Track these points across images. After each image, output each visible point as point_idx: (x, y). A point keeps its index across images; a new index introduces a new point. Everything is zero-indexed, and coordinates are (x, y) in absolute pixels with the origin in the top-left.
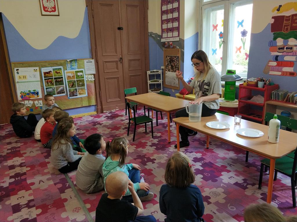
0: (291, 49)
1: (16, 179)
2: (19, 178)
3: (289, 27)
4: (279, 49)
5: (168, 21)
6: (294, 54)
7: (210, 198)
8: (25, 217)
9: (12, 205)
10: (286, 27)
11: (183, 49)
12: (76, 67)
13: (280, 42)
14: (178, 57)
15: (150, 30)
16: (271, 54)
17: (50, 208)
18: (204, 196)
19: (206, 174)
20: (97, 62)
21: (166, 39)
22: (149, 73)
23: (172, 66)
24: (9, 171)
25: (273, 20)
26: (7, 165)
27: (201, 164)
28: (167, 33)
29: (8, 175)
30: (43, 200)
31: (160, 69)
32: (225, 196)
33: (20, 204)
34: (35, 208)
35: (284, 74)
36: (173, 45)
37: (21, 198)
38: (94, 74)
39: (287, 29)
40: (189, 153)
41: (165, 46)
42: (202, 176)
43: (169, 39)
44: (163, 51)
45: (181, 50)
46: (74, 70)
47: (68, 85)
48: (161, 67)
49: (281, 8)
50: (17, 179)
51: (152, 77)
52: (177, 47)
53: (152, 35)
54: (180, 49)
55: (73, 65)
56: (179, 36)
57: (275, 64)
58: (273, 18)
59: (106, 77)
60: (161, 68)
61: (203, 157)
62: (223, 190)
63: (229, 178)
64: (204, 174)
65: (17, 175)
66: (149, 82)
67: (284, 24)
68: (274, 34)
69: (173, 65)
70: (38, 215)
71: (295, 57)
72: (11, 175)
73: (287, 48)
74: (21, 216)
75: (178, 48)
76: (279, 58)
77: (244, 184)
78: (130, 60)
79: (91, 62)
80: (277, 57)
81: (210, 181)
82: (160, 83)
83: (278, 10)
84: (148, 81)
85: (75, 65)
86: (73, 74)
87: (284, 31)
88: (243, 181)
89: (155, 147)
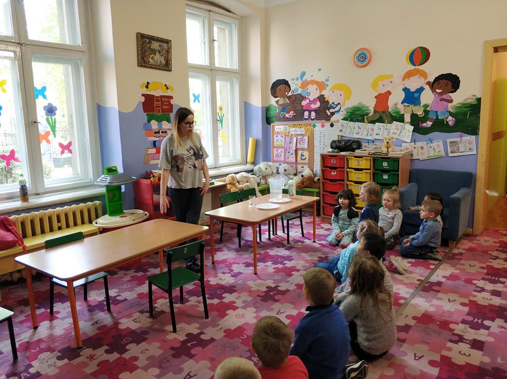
0: (165, 133)
3: (160, 109)
4: (155, 133)
8: (472, 331)
9: (481, 353)
10: (157, 108)
13: (154, 125)
16: (148, 139)
25: (144, 98)
30: (439, 334)
33: (470, 346)
34: (455, 332)
37: (465, 354)
39: (159, 111)
49: (149, 86)
57: (154, 151)
58: (143, 95)
67: (155, 105)
68: (147, 115)
70: (458, 324)
73: (162, 132)
74: (475, 334)
80: (154, 143)
83: (147, 87)
87: (156, 113)
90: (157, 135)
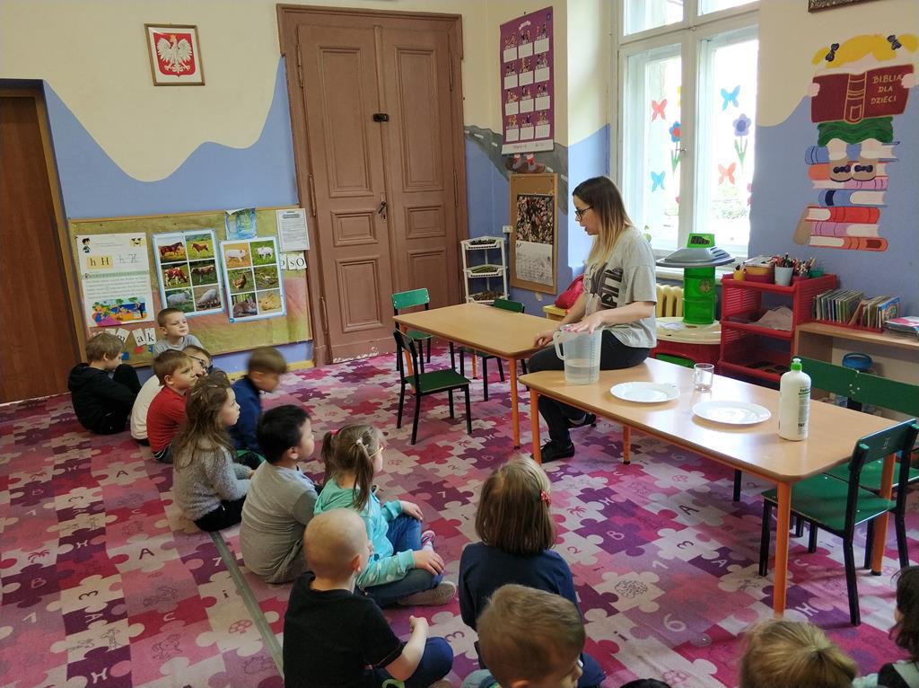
0: (868, 171)
1: (76, 546)
2: (85, 544)
3: (862, 108)
4: (837, 170)
5: (520, 92)
6: (879, 187)
7: (615, 598)
8: (99, 644)
9: (65, 612)
10: (852, 108)
11: (566, 173)
12: (253, 230)
13: (837, 150)
14: (551, 198)
15: (468, 122)
16: (813, 185)
17: (166, 622)
18: (601, 594)
19: (613, 534)
20: (313, 216)
21: (515, 147)
22: (466, 245)
23: (533, 224)
24: (57, 524)
25: (817, 87)
26: (54, 508)
27: (602, 507)
28: (520, 127)
29: (56, 534)
30: (147, 600)
31: (500, 234)
32: (659, 593)
33: (86, 611)
34: (125, 621)
35: (852, 243)
36: (535, 164)
37: (89, 595)
38: (305, 251)
39: (856, 114)
40: (570, 476)
41: (515, 167)
42: (600, 540)
43: (526, 146)
44: (508, 180)
45: (559, 176)
46: (249, 241)
47: (231, 283)
48: (504, 228)
49: (837, 53)
50: (79, 545)
51: (475, 257)
52: (548, 169)
53: (476, 135)
54: (556, 175)
55: (243, 225)
56: (552, 136)
57: (825, 214)
58: (816, 80)
59: (341, 260)
60: (504, 231)
61: (610, 487)
62: (656, 579)
63: (678, 546)
64: (608, 533)
65: (80, 535)
66: (468, 273)
67: (847, 98)
68: (820, 127)
69: (538, 222)
70: (133, 640)
71: (881, 193)
72: (63, 535)
73: (857, 169)
74: (89, 641)
75: (552, 171)
76: (835, 198)
77: (719, 561)
78: (411, 210)
79: (297, 216)
80: (830, 195)
81: (623, 553)
82: (500, 275)
83: (830, 58)
84: (465, 270)
85: (250, 225)
86: (244, 251)
87: (847, 118)
88: (717, 555)
89: (474, 461)
90: (842, 175)
